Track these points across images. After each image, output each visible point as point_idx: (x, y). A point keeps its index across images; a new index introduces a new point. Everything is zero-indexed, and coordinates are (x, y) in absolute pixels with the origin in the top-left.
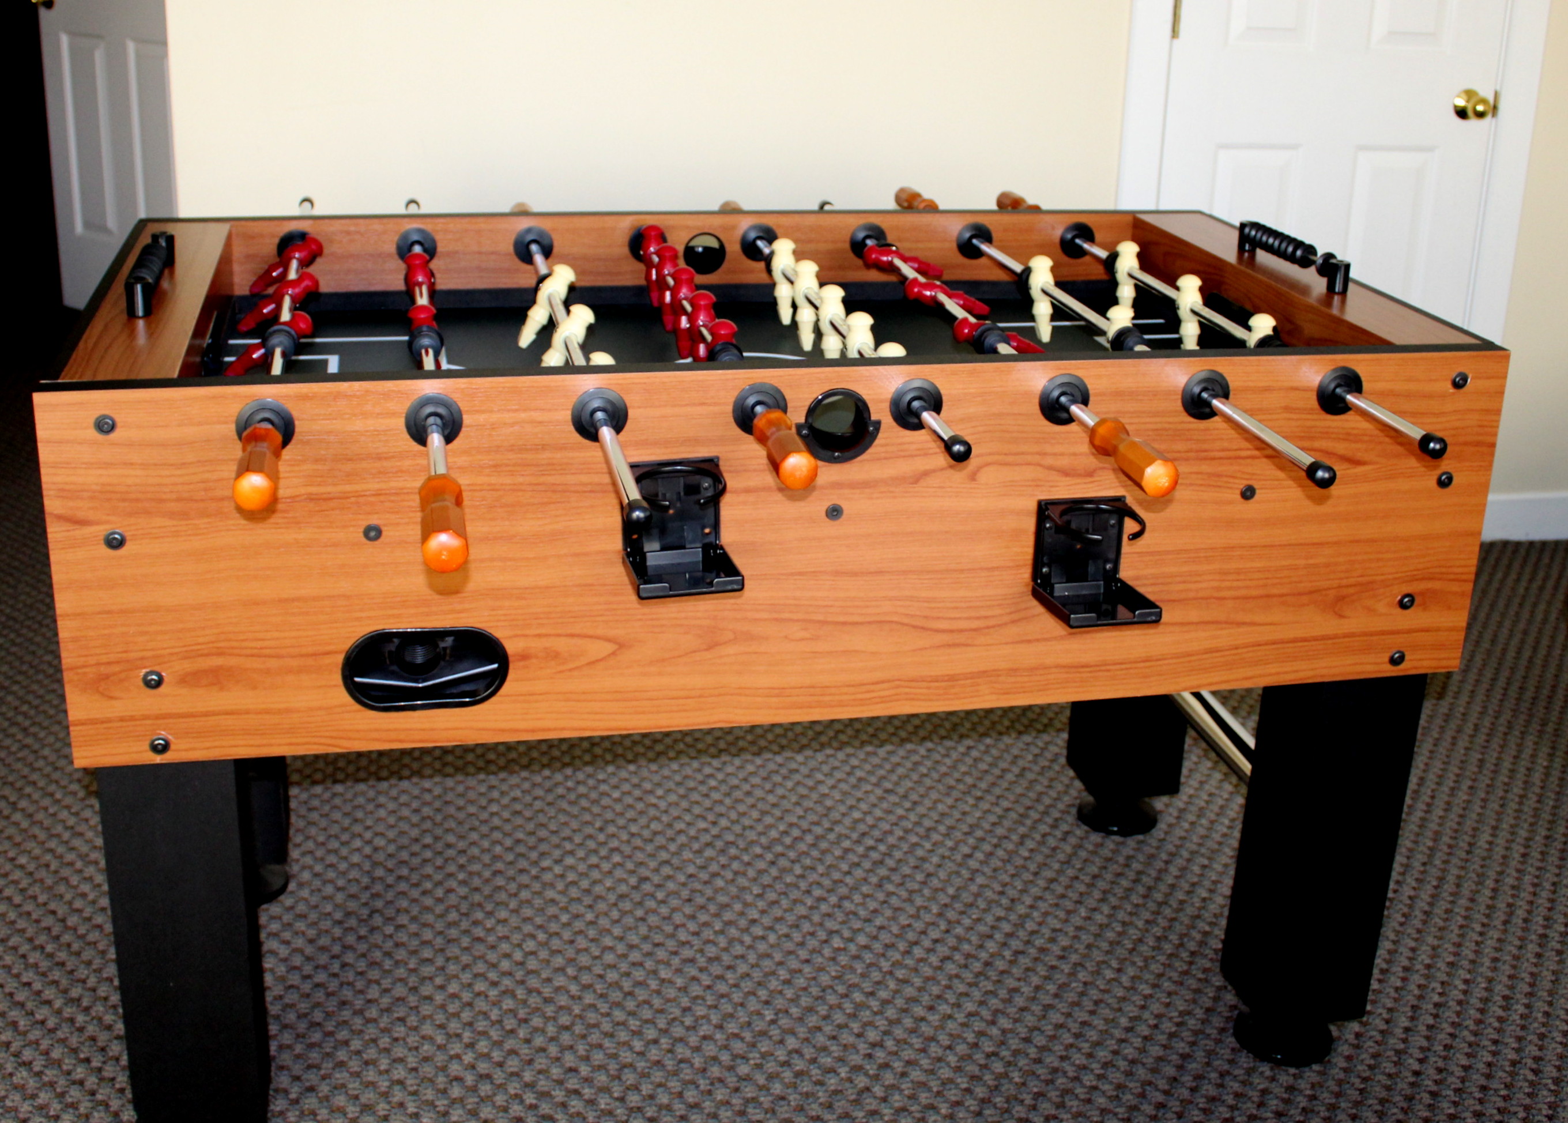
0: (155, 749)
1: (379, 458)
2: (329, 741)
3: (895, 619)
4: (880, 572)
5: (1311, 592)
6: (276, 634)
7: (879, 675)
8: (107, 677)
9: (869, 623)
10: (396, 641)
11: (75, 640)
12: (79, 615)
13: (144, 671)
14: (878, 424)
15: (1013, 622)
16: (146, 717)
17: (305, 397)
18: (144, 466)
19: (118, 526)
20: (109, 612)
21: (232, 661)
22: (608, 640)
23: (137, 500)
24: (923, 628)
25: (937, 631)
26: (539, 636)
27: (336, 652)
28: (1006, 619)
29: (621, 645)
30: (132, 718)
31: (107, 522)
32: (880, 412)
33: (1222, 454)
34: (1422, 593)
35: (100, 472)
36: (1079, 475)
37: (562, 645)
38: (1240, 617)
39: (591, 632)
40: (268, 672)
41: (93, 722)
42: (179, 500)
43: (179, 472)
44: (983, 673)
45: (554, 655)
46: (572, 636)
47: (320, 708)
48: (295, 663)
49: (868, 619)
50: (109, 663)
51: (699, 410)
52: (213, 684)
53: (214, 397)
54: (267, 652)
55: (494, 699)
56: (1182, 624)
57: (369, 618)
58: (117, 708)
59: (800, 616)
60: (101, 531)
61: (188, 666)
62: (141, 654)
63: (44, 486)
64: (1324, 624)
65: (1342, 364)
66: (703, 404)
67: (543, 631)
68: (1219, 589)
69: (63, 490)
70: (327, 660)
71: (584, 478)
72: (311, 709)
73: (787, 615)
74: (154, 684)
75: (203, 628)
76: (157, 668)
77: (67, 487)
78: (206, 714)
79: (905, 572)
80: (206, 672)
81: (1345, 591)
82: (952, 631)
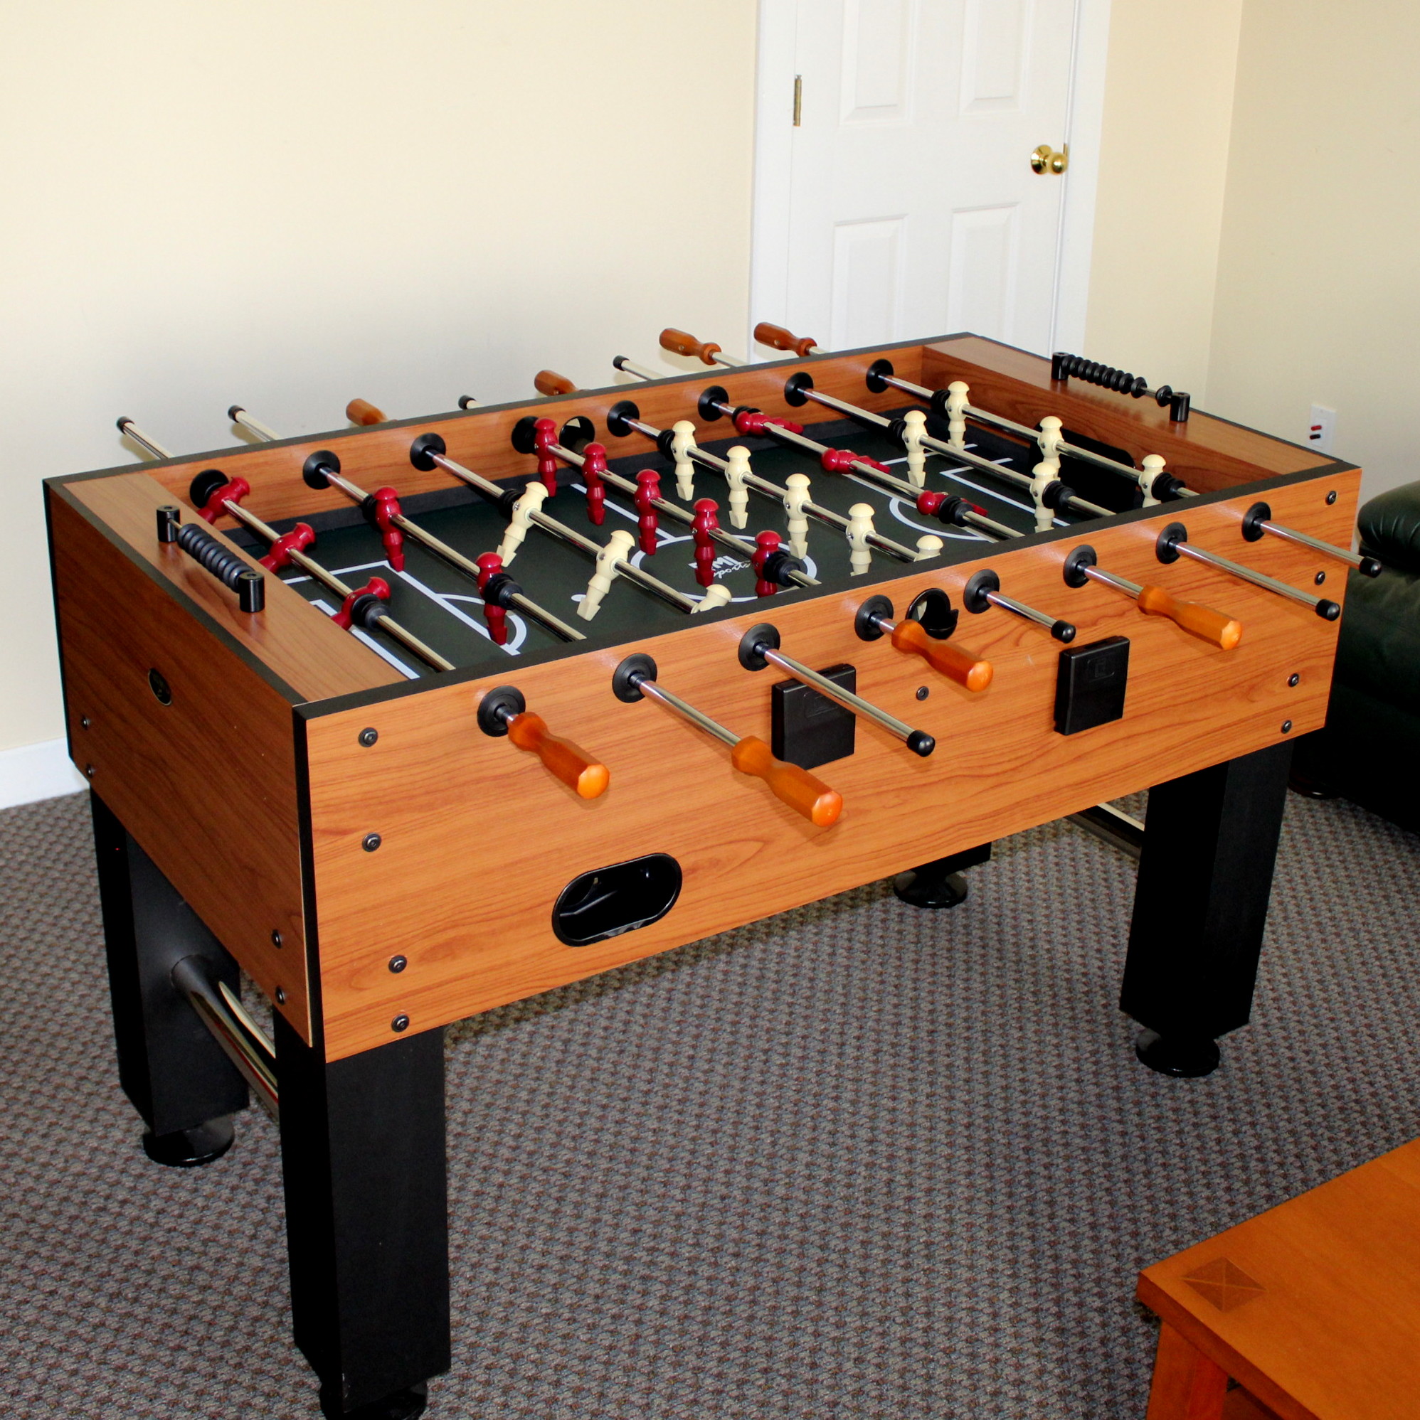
0: (397, 1028)
1: (590, 720)
2: (538, 983)
3: (960, 773)
4: (951, 737)
5: (1233, 687)
6: (502, 897)
7: (946, 823)
8: (357, 972)
9: (943, 780)
10: (596, 880)
11: (332, 943)
12: (338, 919)
13: (390, 959)
14: (956, 612)
15: (1039, 757)
16: (391, 1000)
17: (533, 679)
18: (399, 768)
19: (375, 827)
20: (364, 910)
21: (463, 931)
22: (757, 840)
23: (392, 801)
24: (979, 776)
25: (989, 776)
26: (706, 848)
27: (546, 902)
28: (1034, 755)
29: (766, 842)
30: (378, 1004)
31: (365, 828)
32: (957, 603)
33: (1181, 588)
34: (1303, 672)
35: (363, 781)
36: (1088, 626)
37: (721, 853)
38: (1189, 717)
39: (743, 836)
40: (493, 933)
41: (345, 1016)
42: (427, 793)
43: (428, 768)
44: (1018, 804)
45: (715, 863)
46: (731, 842)
47: (533, 955)
48: (515, 919)
49: (943, 777)
50: (360, 958)
51: (829, 628)
52: (447, 956)
53: (460, 693)
54: (492, 915)
55: (670, 912)
56: (1150, 732)
57: (577, 864)
58: (368, 997)
59: (895, 786)
60: (360, 836)
61: (428, 944)
62: (386, 944)
63: (313, 805)
64: (1239, 710)
65: (1257, 500)
66: (835, 622)
67: (709, 844)
68: (1174, 698)
69: (328, 806)
70: (541, 911)
71: (746, 704)
72: (526, 958)
73: (885, 788)
74: (397, 967)
75: (441, 907)
76: (400, 953)
77: (332, 802)
78: (440, 985)
79: (969, 732)
80: (440, 946)
81: (1255, 681)
82: (997, 774)
